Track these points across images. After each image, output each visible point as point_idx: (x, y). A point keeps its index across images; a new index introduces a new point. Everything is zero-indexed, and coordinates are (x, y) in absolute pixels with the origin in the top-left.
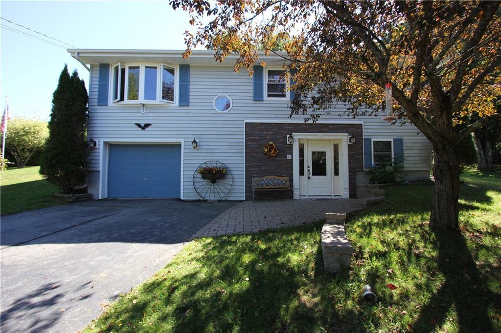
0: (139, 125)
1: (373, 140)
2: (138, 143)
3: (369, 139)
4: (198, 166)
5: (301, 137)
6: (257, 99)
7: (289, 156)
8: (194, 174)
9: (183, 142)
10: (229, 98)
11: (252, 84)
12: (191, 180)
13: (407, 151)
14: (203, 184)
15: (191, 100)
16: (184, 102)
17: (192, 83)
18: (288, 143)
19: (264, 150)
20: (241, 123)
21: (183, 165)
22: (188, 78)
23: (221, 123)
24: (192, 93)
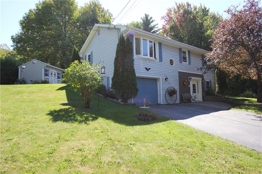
0: (146, 69)
1: (206, 81)
2: (142, 77)
3: (205, 80)
4: (167, 89)
5: (192, 79)
6: (181, 62)
7: (189, 85)
8: (166, 93)
9: (161, 78)
10: (173, 60)
11: (179, 55)
12: (165, 95)
13: (212, 85)
14: (168, 97)
15: (163, 59)
16: (161, 60)
17: (162, 51)
18: (189, 80)
19: (184, 83)
20: (177, 71)
21: (162, 88)
22: (161, 49)
23: (172, 70)
24: (163, 56)
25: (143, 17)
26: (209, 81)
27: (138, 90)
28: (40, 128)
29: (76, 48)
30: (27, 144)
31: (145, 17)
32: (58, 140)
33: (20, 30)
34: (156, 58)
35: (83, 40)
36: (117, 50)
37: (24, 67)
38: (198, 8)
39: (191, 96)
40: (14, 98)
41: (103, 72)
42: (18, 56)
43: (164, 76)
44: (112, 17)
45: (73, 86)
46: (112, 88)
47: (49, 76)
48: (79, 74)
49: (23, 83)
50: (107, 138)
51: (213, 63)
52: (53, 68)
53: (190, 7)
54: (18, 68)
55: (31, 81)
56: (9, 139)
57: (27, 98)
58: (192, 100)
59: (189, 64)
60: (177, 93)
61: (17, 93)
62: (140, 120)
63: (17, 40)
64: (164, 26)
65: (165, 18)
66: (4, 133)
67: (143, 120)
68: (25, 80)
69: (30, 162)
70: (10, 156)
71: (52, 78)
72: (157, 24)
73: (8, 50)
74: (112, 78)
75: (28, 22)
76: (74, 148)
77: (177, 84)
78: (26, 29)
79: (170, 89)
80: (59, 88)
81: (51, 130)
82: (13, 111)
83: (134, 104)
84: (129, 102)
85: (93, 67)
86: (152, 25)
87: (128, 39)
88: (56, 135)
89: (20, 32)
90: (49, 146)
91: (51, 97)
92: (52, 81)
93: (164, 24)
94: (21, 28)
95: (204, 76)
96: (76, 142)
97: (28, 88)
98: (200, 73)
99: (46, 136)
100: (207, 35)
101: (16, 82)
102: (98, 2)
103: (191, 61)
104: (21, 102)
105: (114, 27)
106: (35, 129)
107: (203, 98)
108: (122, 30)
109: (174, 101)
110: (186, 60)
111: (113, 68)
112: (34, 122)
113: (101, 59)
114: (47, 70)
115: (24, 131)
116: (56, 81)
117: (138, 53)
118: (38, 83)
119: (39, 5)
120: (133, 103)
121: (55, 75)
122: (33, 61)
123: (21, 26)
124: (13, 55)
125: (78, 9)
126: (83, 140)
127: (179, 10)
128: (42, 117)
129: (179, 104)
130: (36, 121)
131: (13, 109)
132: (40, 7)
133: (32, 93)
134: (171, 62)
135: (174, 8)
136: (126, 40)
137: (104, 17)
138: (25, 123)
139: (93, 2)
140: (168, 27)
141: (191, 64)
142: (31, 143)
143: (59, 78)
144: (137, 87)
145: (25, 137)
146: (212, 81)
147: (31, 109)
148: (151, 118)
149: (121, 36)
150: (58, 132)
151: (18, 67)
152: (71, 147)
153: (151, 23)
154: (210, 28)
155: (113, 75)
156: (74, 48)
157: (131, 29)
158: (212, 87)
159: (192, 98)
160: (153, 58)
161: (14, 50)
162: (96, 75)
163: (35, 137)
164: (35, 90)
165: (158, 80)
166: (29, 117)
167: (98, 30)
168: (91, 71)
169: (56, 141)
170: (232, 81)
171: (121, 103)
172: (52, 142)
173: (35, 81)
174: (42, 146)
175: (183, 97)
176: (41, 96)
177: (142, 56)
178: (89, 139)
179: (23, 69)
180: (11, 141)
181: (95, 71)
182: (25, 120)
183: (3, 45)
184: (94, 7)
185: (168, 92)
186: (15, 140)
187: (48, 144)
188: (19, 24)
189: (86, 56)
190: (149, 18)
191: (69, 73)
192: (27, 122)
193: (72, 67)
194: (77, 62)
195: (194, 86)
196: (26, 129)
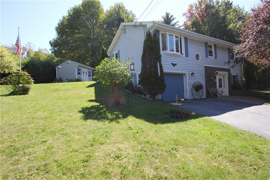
0: (173, 64)
2: (168, 73)
3: (232, 74)
4: (193, 84)
5: (219, 73)
6: (207, 56)
7: (215, 80)
8: (192, 88)
9: (188, 73)
10: (199, 55)
11: (205, 50)
12: (191, 90)
13: (238, 79)
14: (194, 92)
15: (189, 54)
16: (187, 55)
17: (188, 46)
18: (215, 75)
19: (210, 77)
20: (203, 66)
21: (188, 83)
22: (187, 44)
23: (198, 65)
24: (189, 51)
25: (164, 16)
26: (235, 75)
27: (166, 86)
28: (74, 128)
29: (104, 48)
30: (61, 148)
31: (165, 15)
32: (92, 143)
33: (56, 35)
34: (182, 53)
35: (109, 41)
36: (144, 47)
37: (60, 67)
38: (221, 2)
39: (218, 91)
40: (52, 95)
41: (132, 69)
42: (56, 58)
43: (190, 71)
44: (135, 18)
45: (103, 83)
46: (139, 84)
47: (81, 75)
48: (110, 72)
49: (60, 81)
50: (144, 141)
51: (243, 56)
52: (85, 67)
53: (212, 1)
54: (56, 69)
55: (67, 79)
56: (44, 141)
57: (63, 95)
58: (218, 94)
59: (215, 58)
60: (203, 88)
61: (55, 91)
62: (173, 118)
63: (54, 44)
64: (185, 22)
65: (186, 15)
66: (40, 133)
67: (176, 117)
68: (61, 78)
69: (64, 174)
70: (42, 164)
71: (84, 77)
72: (178, 22)
73: (48, 54)
74: (139, 75)
75: (62, 28)
76: (110, 155)
77: (203, 79)
78: (61, 35)
79: (196, 84)
80: (89, 86)
81: (85, 130)
82: (50, 108)
83: (162, 100)
84: (157, 97)
85: (123, 63)
86: (173, 22)
87: (155, 35)
88: (90, 137)
89: (56, 37)
90: (83, 150)
91: (84, 94)
92: (84, 79)
93: (186, 21)
94: (57, 33)
95: (231, 70)
96: (111, 146)
97: (64, 85)
98: (227, 67)
99: (80, 137)
100: (230, 29)
101: (54, 81)
102: (122, 4)
103: (217, 55)
104: (58, 99)
105: (141, 24)
106: (69, 128)
107: (229, 92)
108: (148, 27)
109: (201, 96)
110: (212, 54)
111: (141, 64)
112: (68, 121)
113: (130, 56)
114: (80, 69)
115: (59, 132)
116: (87, 79)
117: (165, 48)
118: (72, 81)
119: (71, 11)
120: (160, 98)
121: (86, 73)
122: (67, 62)
123: (56, 32)
124: (52, 58)
125: (104, 12)
126: (118, 143)
127: (201, 5)
128: (76, 115)
129: (205, 98)
130: (70, 119)
131: (50, 107)
132: (71, 13)
133: (68, 90)
134: (197, 56)
135: (195, 4)
136: (153, 36)
137: (127, 18)
138: (60, 122)
139: (118, 4)
140: (189, 23)
141: (217, 58)
142: (65, 146)
143: (90, 76)
144: (165, 83)
145: (59, 139)
146: (239, 75)
147: (66, 106)
148: (184, 116)
149: (148, 32)
150: (92, 133)
151: (56, 67)
152: (107, 153)
153: (172, 21)
154: (233, 22)
155: (141, 71)
156: (102, 48)
157: (158, 24)
158: (239, 81)
159: (219, 93)
160: (179, 53)
161: (52, 53)
162: (126, 72)
163: (69, 139)
164: (70, 88)
165: (184, 75)
166: (64, 115)
167: (124, 28)
168: (121, 67)
169: (90, 143)
170: (259, 74)
171: (149, 99)
172: (86, 145)
173: (70, 79)
174: (77, 151)
175: (209, 91)
176: (75, 93)
177: (168, 51)
178: (125, 142)
179: (60, 69)
180: (46, 144)
181: (125, 67)
182: (60, 118)
183: (44, 50)
184: (118, 10)
185: (194, 87)
186: (50, 142)
187: (83, 149)
188: (55, 30)
189: (113, 55)
190: (170, 16)
191: (99, 71)
192: (62, 121)
193: (102, 65)
194: (107, 59)
195: (220, 80)
196: (60, 128)
